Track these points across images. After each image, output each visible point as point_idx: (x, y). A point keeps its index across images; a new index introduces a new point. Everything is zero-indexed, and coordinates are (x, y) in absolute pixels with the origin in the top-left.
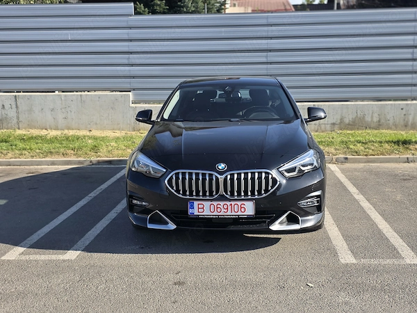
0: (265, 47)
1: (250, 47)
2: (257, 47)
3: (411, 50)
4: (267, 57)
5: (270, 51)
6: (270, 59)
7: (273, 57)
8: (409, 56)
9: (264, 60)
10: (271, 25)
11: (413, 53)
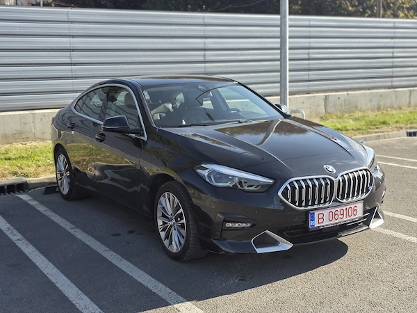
0: (68, 46)
1: (54, 46)
2: (62, 46)
3: (202, 53)
4: (70, 57)
5: (73, 50)
6: (75, 60)
7: (77, 57)
8: (202, 59)
9: (67, 60)
10: (72, 22)
11: (204, 56)
